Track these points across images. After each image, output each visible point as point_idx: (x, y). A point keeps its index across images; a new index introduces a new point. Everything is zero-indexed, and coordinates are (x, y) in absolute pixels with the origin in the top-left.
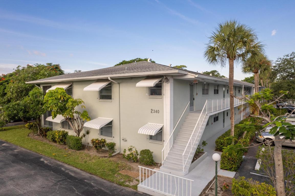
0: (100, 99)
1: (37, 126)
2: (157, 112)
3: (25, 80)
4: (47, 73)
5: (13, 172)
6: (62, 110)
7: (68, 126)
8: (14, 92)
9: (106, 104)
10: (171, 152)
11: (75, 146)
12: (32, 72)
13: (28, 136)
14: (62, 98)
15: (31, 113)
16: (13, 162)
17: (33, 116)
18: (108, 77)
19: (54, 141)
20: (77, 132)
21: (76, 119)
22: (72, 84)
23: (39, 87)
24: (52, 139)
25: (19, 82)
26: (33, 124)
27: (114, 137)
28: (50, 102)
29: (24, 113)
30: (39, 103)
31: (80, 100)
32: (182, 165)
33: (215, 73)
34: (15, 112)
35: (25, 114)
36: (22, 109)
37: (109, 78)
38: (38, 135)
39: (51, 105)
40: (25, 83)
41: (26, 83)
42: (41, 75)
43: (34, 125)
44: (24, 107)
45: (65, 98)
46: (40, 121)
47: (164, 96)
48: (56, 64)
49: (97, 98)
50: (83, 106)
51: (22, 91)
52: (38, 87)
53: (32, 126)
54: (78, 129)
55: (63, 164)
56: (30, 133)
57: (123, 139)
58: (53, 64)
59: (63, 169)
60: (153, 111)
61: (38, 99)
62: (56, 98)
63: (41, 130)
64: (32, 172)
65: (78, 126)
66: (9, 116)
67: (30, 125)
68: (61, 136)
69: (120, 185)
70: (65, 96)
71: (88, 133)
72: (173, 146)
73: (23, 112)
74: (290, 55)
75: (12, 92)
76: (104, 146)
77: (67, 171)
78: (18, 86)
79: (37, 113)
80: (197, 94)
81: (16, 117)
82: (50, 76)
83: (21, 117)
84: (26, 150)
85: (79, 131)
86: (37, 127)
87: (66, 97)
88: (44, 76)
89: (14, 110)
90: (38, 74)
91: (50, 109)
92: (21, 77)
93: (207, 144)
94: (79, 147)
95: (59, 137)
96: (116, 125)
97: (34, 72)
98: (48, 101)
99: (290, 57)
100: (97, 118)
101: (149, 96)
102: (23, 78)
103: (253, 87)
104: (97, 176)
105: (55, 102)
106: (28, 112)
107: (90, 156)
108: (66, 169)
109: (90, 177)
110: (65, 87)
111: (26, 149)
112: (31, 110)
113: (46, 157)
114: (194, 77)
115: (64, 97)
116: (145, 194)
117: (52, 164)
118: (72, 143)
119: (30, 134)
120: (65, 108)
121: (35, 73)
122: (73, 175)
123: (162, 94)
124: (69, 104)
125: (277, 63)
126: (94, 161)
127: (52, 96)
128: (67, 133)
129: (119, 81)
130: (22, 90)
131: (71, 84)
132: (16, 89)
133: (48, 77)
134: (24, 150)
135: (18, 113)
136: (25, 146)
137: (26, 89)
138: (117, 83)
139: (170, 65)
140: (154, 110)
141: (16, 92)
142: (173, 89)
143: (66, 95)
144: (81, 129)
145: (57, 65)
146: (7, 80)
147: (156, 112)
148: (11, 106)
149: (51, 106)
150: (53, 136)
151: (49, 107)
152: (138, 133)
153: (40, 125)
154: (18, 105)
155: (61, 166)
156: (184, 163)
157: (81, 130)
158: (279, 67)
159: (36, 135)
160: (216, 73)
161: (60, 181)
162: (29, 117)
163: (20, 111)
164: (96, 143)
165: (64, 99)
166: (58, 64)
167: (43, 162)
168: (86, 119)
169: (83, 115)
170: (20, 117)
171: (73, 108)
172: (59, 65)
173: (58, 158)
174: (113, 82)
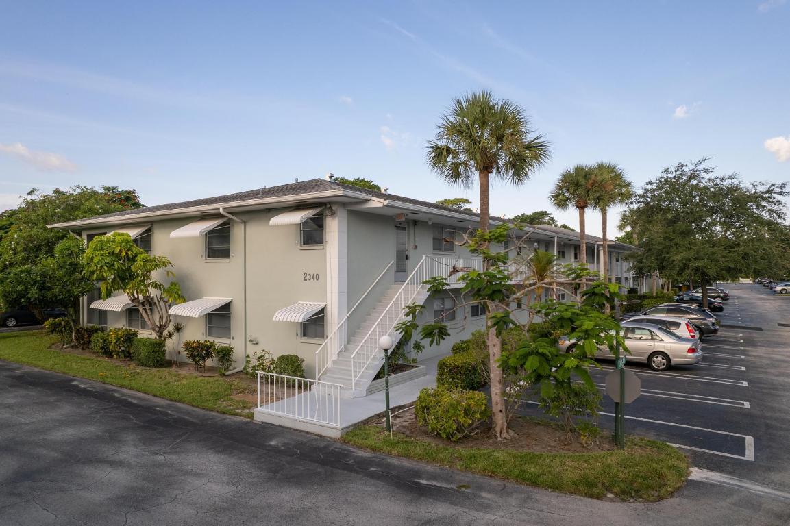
0: (209, 257)
1: (72, 325)
2: (315, 277)
3: (46, 222)
4: (101, 208)
5: (11, 398)
6: (124, 279)
7: (140, 321)
8: (19, 249)
9: (219, 266)
10: (340, 358)
11: (149, 358)
12: (65, 205)
13: (50, 347)
14: (124, 254)
15: (56, 290)
16: (12, 386)
17: (61, 297)
18: (219, 209)
19: (107, 353)
20: (157, 329)
21: (157, 302)
22: (150, 228)
23: (78, 237)
24: (102, 348)
25: (31, 228)
26: (63, 320)
27: (233, 338)
28: (96, 260)
29: (40, 290)
30: (75, 269)
31: (164, 260)
32: (351, 380)
33: (543, 218)
34: (20, 287)
35: (43, 292)
36: (36, 282)
37: (221, 211)
38: (72, 347)
39: (99, 266)
40: (45, 229)
41: (49, 226)
42: (86, 212)
43: (63, 323)
44: (40, 277)
45: (129, 253)
46: (77, 312)
47: (328, 245)
48: (126, 189)
49: (202, 256)
50: (172, 273)
51: (38, 249)
52: (75, 235)
53: (60, 324)
54: (161, 325)
55: (119, 389)
56: (53, 344)
57: (250, 341)
58: (120, 189)
59: (116, 395)
60: (308, 278)
61: (74, 259)
62: (109, 253)
63: (78, 331)
64: (52, 399)
65: (161, 318)
66: (5, 296)
67: (55, 323)
68: (122, 339)
69: (224, 413)
70: (130, 249)
71: (178, 329)
72: (345, 347)
73: (37, 288)
74: (673, 170)
75: (16, 249)
76: (208, 354)
77: (124, 397)
78: (30, 236)
79: (69, 291)
80: (416, 247)
81: (22, 300)
82: (106, 212)
83: (32, 300)
84: (42, 370)
85: (161, 329)
86: (71, 328)
87: (132, 251)
88: (93, 213)
89: (19, 283)
90: (79, 207)
91: (97, 276)
92: (38, 215)
93: (424, 347)
94: (158, 360)
95: (117, 342)
96: (237, 310)
97: (69, 205)
98: (92, 259)
99: (674, 174)
100: (201, 298)
101: (301, 246)
102: (42, 216)
103: (598, 245)
104: (183, 403)
105: (108, 259)
106: (50, 288)
107: (179, 375)
108: (123, 394)
109: (169, 405)
110: (135, 233)
111: (42, 368)
112: (57, 284)
113: (84, 380)
114: (381, 205)
115: (128, 250)
116: (266, 423)
117: (95, 388)
118: (143, 352)
119: (53, 346)
120: (130, 276)
121: (72, 208)
122: (135, 401)
123: (324, 242)
124: (137, 266)
125: (649, 187)
126: (184, 382)
127: (102, 249)
128: (135, 334)
129: (244, 218)
130: (39, 246)
131: (148, 227)
132: (24, 243)
133: (101, 214)
134: (36, 370)
135: (26, 290)
136: (41, 364)
137: (48, 242)
138: (239, 220)
139: (385, 190)
140: (310, 274)
141: (25, 250)
142: (345, 229)
143: (132, 246)
144: (166, 322)
145: (129, 192)
146: (3, 226)
147: (313, 279)
148: (12, 275)
149: (98, 268)
150: (105, 341)
151: (94, 271)
152: (274, 319)
153: (76, 322)
154: (29, 272)
155: (115, 391)
156: (355, 376)
157: (166, 326)
158: (653, 196)
159: (68, 347)
160: (547, 219)
161: (105, 409)
162: (51, 298)
163: (32, 285)
164: (193, 348)
165: (127, 254)
166: (132, 190)
167: (77, 386)
168: (175, 299)
169: (169, 292)
170: (30, 299)
171: (146, 277)
172: (134, 192)
173: (109, 380)
174: (233, 220)
